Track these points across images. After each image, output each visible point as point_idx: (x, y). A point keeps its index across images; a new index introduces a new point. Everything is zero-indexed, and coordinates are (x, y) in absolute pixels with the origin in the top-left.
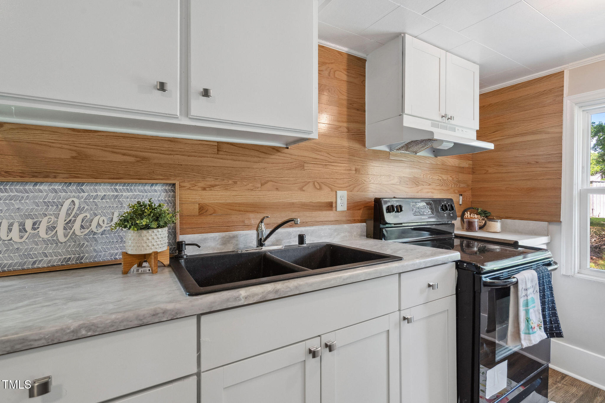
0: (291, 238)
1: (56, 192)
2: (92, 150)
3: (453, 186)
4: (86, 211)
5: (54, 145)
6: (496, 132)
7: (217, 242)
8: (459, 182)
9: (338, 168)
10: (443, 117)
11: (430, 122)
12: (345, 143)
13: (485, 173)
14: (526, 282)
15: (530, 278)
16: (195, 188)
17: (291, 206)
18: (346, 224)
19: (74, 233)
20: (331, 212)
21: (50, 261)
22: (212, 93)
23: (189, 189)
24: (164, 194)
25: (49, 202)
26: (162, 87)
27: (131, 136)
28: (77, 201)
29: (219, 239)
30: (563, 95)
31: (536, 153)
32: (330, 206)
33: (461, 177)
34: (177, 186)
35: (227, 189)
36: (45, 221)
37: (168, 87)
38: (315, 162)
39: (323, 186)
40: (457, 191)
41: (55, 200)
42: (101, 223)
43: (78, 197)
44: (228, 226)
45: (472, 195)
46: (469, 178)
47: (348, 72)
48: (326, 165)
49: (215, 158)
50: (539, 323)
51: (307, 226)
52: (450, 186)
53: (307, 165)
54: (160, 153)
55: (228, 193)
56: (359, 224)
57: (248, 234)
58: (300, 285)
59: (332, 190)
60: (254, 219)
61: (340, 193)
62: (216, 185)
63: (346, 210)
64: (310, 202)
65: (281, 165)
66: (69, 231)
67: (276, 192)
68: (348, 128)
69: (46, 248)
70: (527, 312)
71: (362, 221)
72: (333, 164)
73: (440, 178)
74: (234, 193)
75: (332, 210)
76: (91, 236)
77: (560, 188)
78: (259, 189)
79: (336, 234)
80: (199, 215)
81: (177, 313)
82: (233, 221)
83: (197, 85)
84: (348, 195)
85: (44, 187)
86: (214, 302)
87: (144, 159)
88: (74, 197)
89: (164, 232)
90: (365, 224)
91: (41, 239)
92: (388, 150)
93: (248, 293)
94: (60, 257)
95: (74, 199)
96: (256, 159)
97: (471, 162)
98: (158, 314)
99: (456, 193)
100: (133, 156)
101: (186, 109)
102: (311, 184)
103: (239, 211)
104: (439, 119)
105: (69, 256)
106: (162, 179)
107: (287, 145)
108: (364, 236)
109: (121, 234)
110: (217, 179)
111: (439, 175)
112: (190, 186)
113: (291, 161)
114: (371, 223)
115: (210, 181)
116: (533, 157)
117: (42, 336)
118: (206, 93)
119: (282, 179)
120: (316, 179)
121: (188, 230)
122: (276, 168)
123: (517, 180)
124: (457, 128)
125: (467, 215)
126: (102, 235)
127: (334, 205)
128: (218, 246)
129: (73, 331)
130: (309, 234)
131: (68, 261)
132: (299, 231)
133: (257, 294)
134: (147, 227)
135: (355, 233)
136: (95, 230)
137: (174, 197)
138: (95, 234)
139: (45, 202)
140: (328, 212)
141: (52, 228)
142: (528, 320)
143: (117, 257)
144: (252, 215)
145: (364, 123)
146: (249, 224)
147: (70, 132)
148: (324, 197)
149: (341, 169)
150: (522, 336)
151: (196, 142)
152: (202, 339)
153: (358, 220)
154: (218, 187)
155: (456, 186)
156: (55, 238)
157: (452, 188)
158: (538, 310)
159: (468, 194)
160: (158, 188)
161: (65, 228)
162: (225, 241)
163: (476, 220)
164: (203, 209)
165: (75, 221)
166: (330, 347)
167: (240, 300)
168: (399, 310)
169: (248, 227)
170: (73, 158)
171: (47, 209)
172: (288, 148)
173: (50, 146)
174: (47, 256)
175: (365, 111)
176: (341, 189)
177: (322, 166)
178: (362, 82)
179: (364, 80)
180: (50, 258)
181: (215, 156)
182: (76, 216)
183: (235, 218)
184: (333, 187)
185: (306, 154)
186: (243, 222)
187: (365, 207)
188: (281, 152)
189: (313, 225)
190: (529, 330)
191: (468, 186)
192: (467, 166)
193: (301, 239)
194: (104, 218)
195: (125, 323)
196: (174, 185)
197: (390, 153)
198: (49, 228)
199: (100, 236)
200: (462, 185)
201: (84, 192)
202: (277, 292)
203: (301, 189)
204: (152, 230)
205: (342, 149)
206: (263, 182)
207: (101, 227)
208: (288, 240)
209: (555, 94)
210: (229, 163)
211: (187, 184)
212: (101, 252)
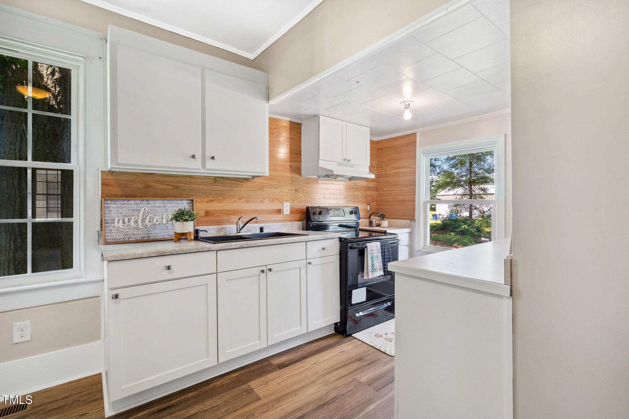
0: (256, 230)
1: (137, 204)
2: (152, 183)
3: (363, 199)
4: (151, 214)
5: (136, 181)
6: (388, 165)
7: (215, 231)
8: (367, 196)
9: (284, 189)
10: (344, 160)
11: (336, 163)
12: (289, 174)
13: (383, 191)
14: (372, 247)
15: (375, 245)
16: (203, 202)
17: (256, 211)
18: (289, 222)
19: (146, 224)
20: (280, 215)
21: (136, 238)
22: (216, 158)
23: (200, 202)
24: (187, 205)
25: (134, 209)
26: (193, 157)
27: (171, 175)
28: (147, 209)
29: (216, 229)
30: (416, 146)
31: (405, 179)
32: (279, 211)
33: (369, 193)
34: (194, 201)
35: (220, 202)
36: (133, 218)
37: (196, 157)
38: (270, 186)
39: (275, 200)
40: (365, 202)
41: (137, 208)
42: (158, 220)
43: (147, 207)
44: (220, 222)
45: (377, 205)
46: (375, 193)
47: (290, 132)
48: (277, 188)
49: (213, 185)
50: (380, 268)
51: (266, 223)
52: (360, 199)
53: (265, 188)
54: (185, 184)
55: (220, 204)
56: (298, 222)
57: (231, 227)
58: (257, 242)
59: (280, 202)
60: (235, 219)
61: (285, 204)
62: (214, 200)
63: (289, 213)
64: (267, 209)
65: (250, 188)
66: (143, 223)
67: (247, 204)
68: (290, 166)
69: (134, 231)
70: (372, 261)
71: (299, 221)
72: (281, 187)
73: (353, 194)
74: (223, 204)
75: (280, 214)
76: (154, 226)
77: (415, 200)
78: (238, 202)
79: (283, 227)
80: (205, 216)
81: (209, 249)
82: (223, 220)
83: (209, 154)
84: (290, 205)
85: (132, 202)
86: (223, 246)
87: (177, 187)
88: (145, 207)
89: (192, 223)
90: (301, 222)
91: (131, 227)
92: (317, 177)
93: (235, 244)
94: (140, 236)
95: (145, 208)
96: (235, 185)
97: (376, 183)
98: (203, 248)
99: (365, 203)
100: (172, 185)
101: (204, 165)
102: (268, 199)
103: (227, 214)
104: (343, 161)
105: (144, 236)
106: (186, 197)
107: (253, 177)
108: (301, 229)
109: (167, 225)
110: (214, 197)
111: (353, 192)
112: (200, 201)
113: (256, 186)
114: (305, 222)
115: (211, 198)
116: (404, 182)
117: (169, 251)
118: (213, 158)
119: (250, 196)
120: (270, 196)
121: (199, 224)
122: (247, 190)
123: (397, 195)
124: (355, 166)
125: (372, 217)
126: (158, 225)
127: (282, 211)
128: (215, 233)
129: (177, 251)
130: (267, 227)
131: (143, 238)
132: (260, 225)
133: (239, 245)
134: (186, 220)
135: (295, 228)
136: (155, 223)
137: (193, 206)
138: (155, 225)
139: (133, 209)
140: (278, 215)
141: (136, 222)
142: (373, 265)
143: (166, 237)
144: (233, 217)
145: (301, 162)
146: (232, 221)
147: (142, 175)
148: (276, 206)
149: (286, 189)
150: (370, 273)
151: (203, 177)
152: (218, 260)
153: (297, 220)
154: (215, 201)
155: (364, 199)
156: (137, 227)
157: (361, 200)
158: (380, 261)
159: (374, 204)
160: (185, 202)
161: (142, 222)
162: (219, 230)
163: (374, 220)
164: (207, 213)
165: (146, 218)
166: (270, 270)
167: (232, 246)
168: (306, 259)
169: (231, 223)
170: (144, 187)
171: (133, 213)
172: (254, 179)
173: (134, 182)
174: (134, 235)
175: (301, 155)
176: (286, 201)
177: (274, 189)
178: (299, 138)
179: (301, 136)
180: (136, 236)
181: (213, 184)
182: (146, 216)
183: (224, 218)
184: (281, 200)
185: (264, 182)
186: (229, 220)
187: (301, 212)
188: (250, 181)
189: (269, 222)
190: (373, 270)
191: (374, 199)
192: (373, 186)
193: (262, 229)
194: (159, 217)
195: (193, 250)
196: (192, 200)
197: (318, 179)
198: (135, 222)
199: (157, 226)
200: (369, 198)
201: (150, 204)
202: (247, 244)
203: (262, 202)
204: (188, 222)
205: (286, 178)
206: (239, 198)
207: (158, 222)
208: (254, 231)
209: (413, 145)
210: (221, 188)
211: (199, 200)
212: (158, 234)
